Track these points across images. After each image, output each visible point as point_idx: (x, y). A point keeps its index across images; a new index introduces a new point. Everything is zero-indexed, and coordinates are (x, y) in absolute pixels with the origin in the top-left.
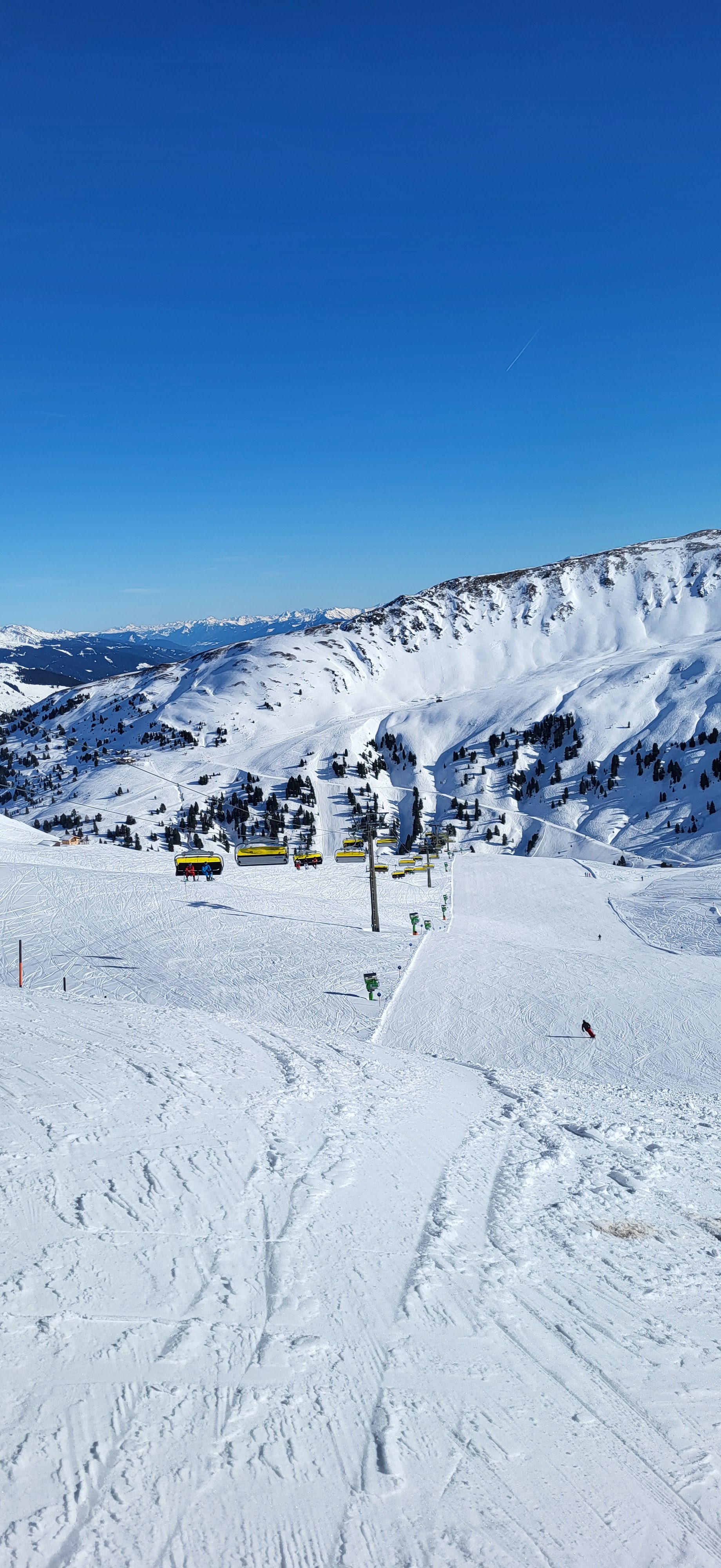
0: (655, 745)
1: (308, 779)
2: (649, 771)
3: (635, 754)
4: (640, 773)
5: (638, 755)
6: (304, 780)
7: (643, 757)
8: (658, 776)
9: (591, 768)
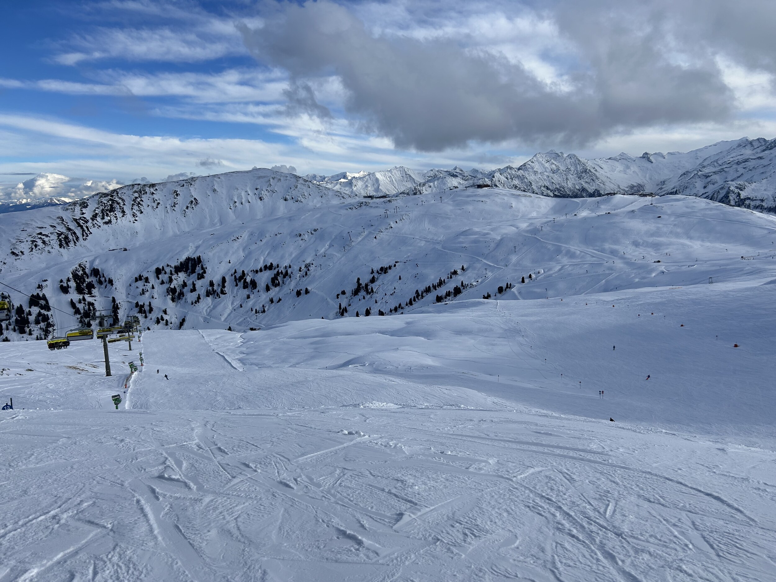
0: (243, 271)
1: (44, 295)
2: (241, 284)
3: (234, 276)
4: (237, 285)
5: (235, 276)
6: (41, 296)
7: (237, 277)
8: (245, 286)
9: (212, 284)
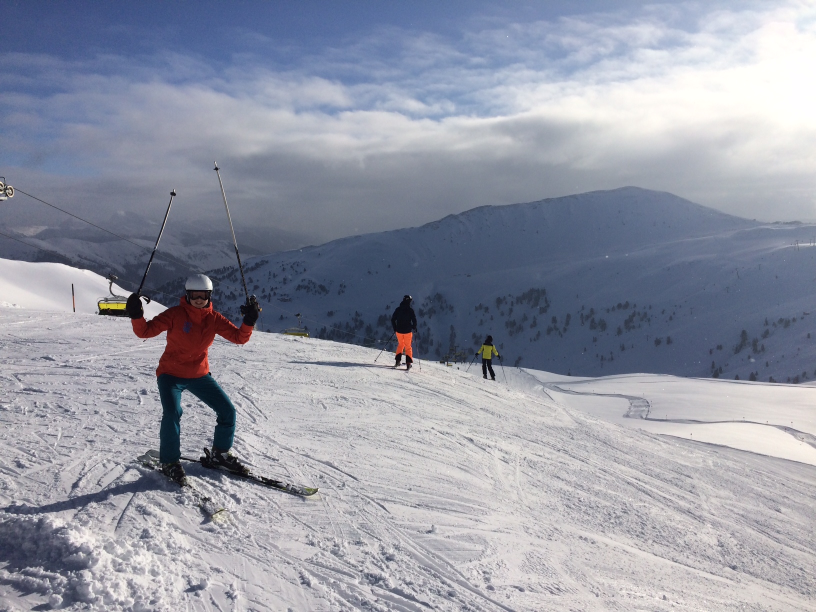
0: (592, 309)
2: (588, 324)
3: (580, 313)
4: (583, 324)
7: (584, 315)
9: (554, 320)
